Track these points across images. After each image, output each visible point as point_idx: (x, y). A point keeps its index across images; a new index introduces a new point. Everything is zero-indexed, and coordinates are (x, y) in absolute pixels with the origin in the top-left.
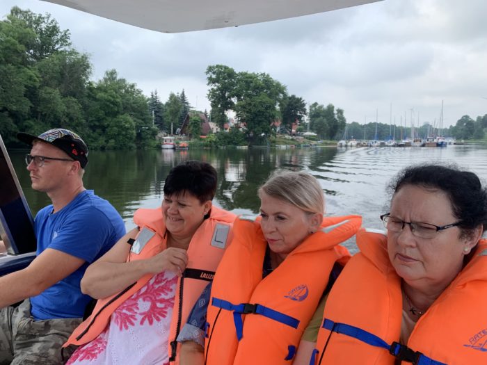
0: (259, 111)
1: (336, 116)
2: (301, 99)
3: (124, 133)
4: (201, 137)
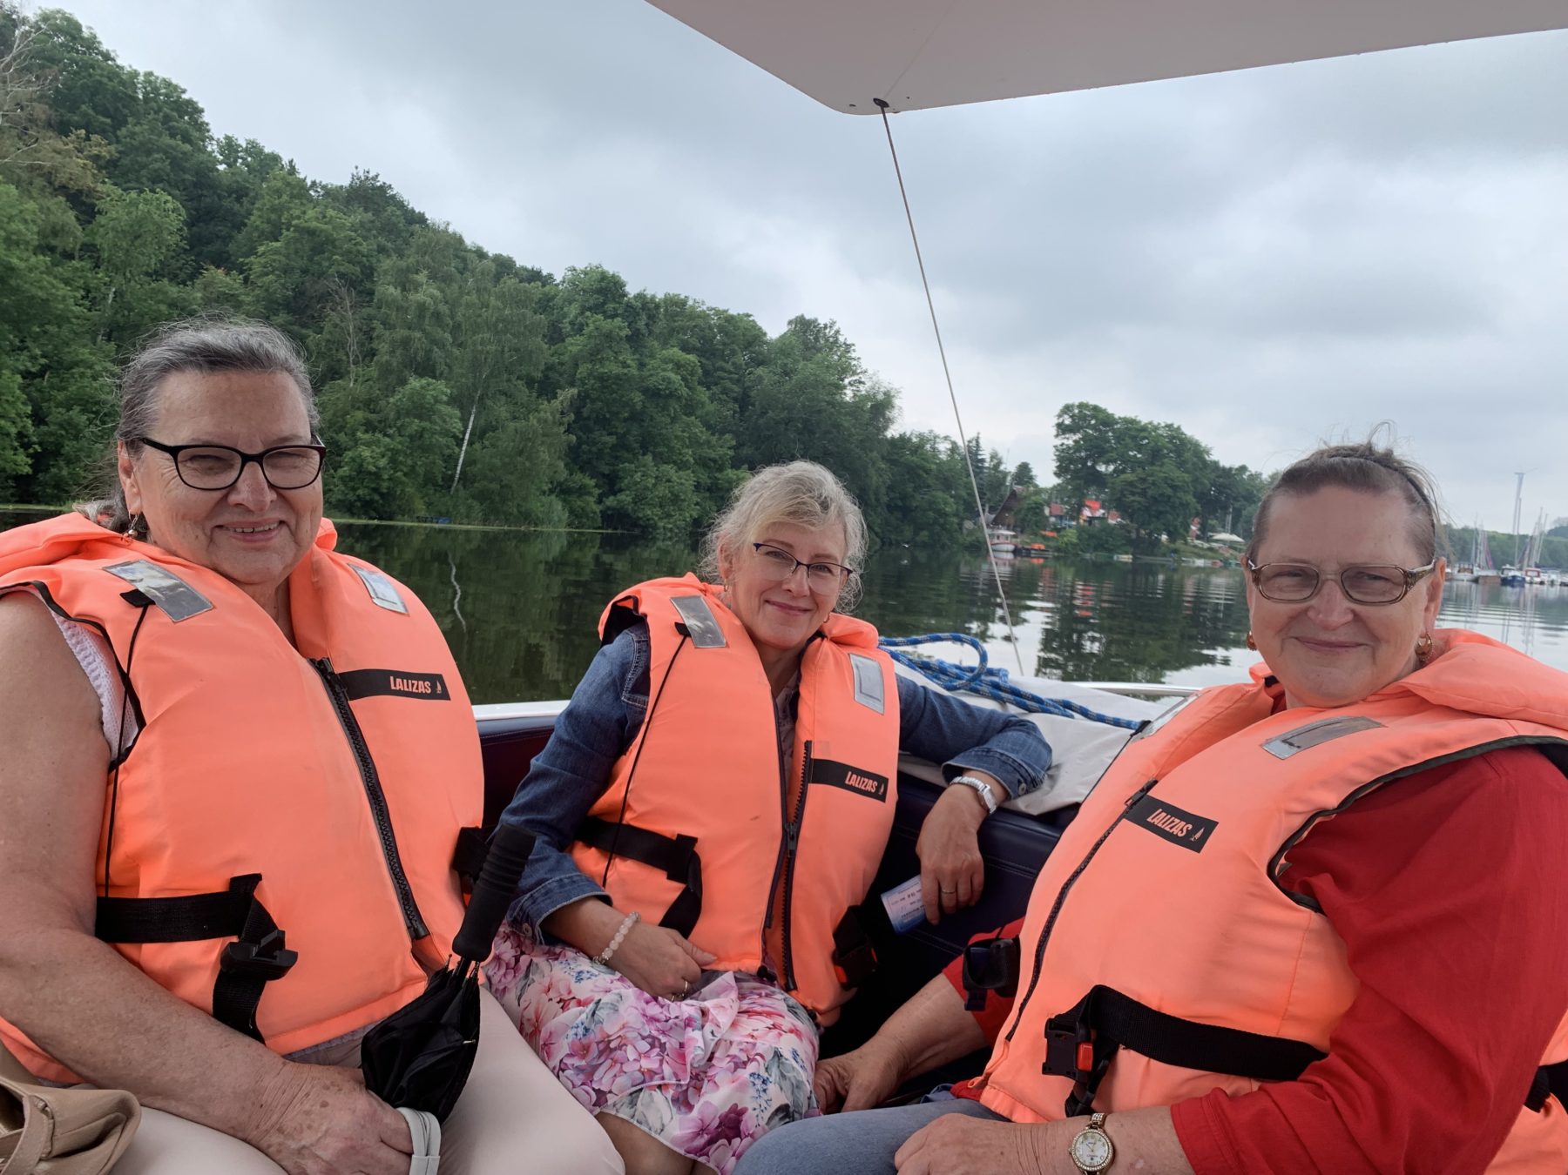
0: (1162, 495)
3: (941, 521)
4: (1043, 533)
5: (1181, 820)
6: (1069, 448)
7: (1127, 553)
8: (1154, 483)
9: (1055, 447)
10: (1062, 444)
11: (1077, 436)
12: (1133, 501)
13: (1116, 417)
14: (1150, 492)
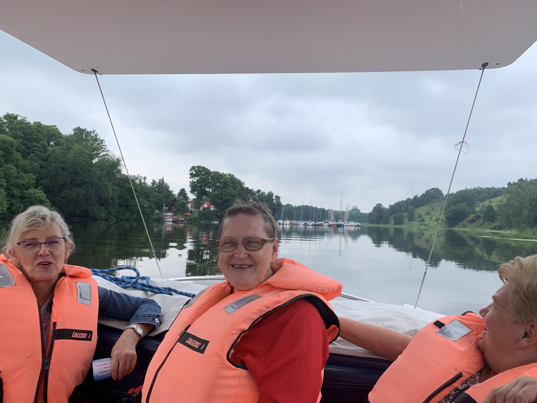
1: (275, 201)
2: (252, 190)
4: (186, 214)
5: (197, 341)
6: (195, 182)
7: (217, 221)
8: (225, 195)
9: (190, 182)
10: (193, 181)
11: (198, 178)
12: (218, 201)
13: (211, 171)
14: (224, 198)
